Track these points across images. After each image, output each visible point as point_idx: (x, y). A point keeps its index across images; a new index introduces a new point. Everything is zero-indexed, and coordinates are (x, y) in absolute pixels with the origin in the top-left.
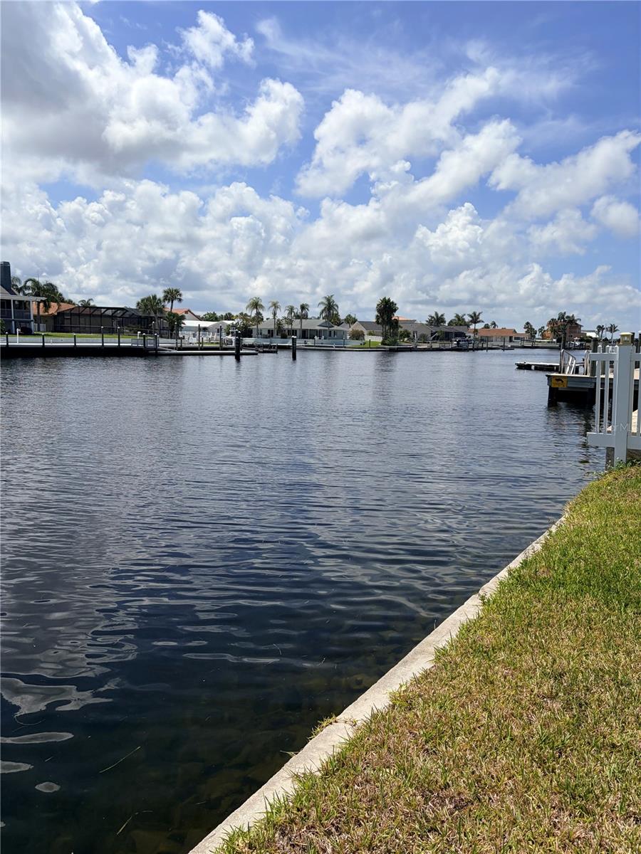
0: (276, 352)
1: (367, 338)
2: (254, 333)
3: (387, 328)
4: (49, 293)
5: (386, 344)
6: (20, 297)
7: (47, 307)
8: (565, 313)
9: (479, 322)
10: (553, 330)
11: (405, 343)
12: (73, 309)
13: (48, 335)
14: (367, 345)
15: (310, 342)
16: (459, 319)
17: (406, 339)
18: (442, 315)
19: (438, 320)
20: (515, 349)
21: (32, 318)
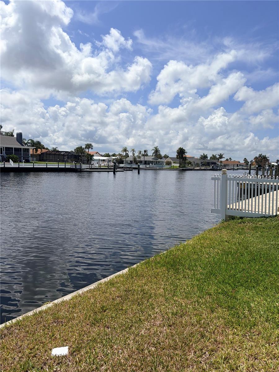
0: (132, 170)
1: (173, 164)
2: (124, 162)
3: (181, 160)
4: (37, 145)
5: (181, 167)
6: (26, 147)
7: (37, 151)
8: (262, 154)
9: (223, 158)
10: (256, 162)
11: (189, 167)
12: (47, 152)
13: (36, 163)
14: (172, 168)
15: (148, 166)
16: (214, 157)
17: (190, 165)
18: (206, 155)
19: (204, 157)
20: (239, 170)
21: (30, 156)
